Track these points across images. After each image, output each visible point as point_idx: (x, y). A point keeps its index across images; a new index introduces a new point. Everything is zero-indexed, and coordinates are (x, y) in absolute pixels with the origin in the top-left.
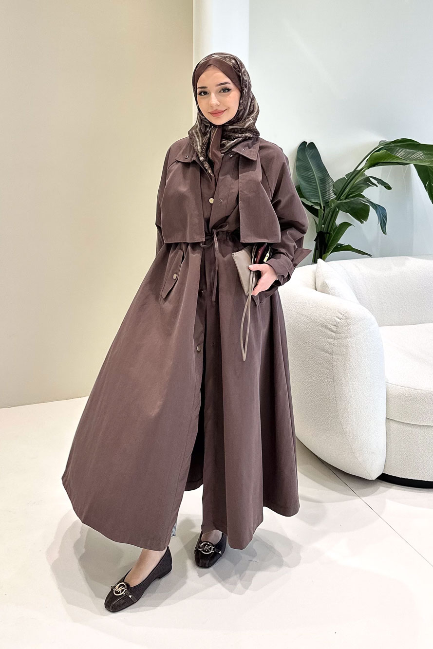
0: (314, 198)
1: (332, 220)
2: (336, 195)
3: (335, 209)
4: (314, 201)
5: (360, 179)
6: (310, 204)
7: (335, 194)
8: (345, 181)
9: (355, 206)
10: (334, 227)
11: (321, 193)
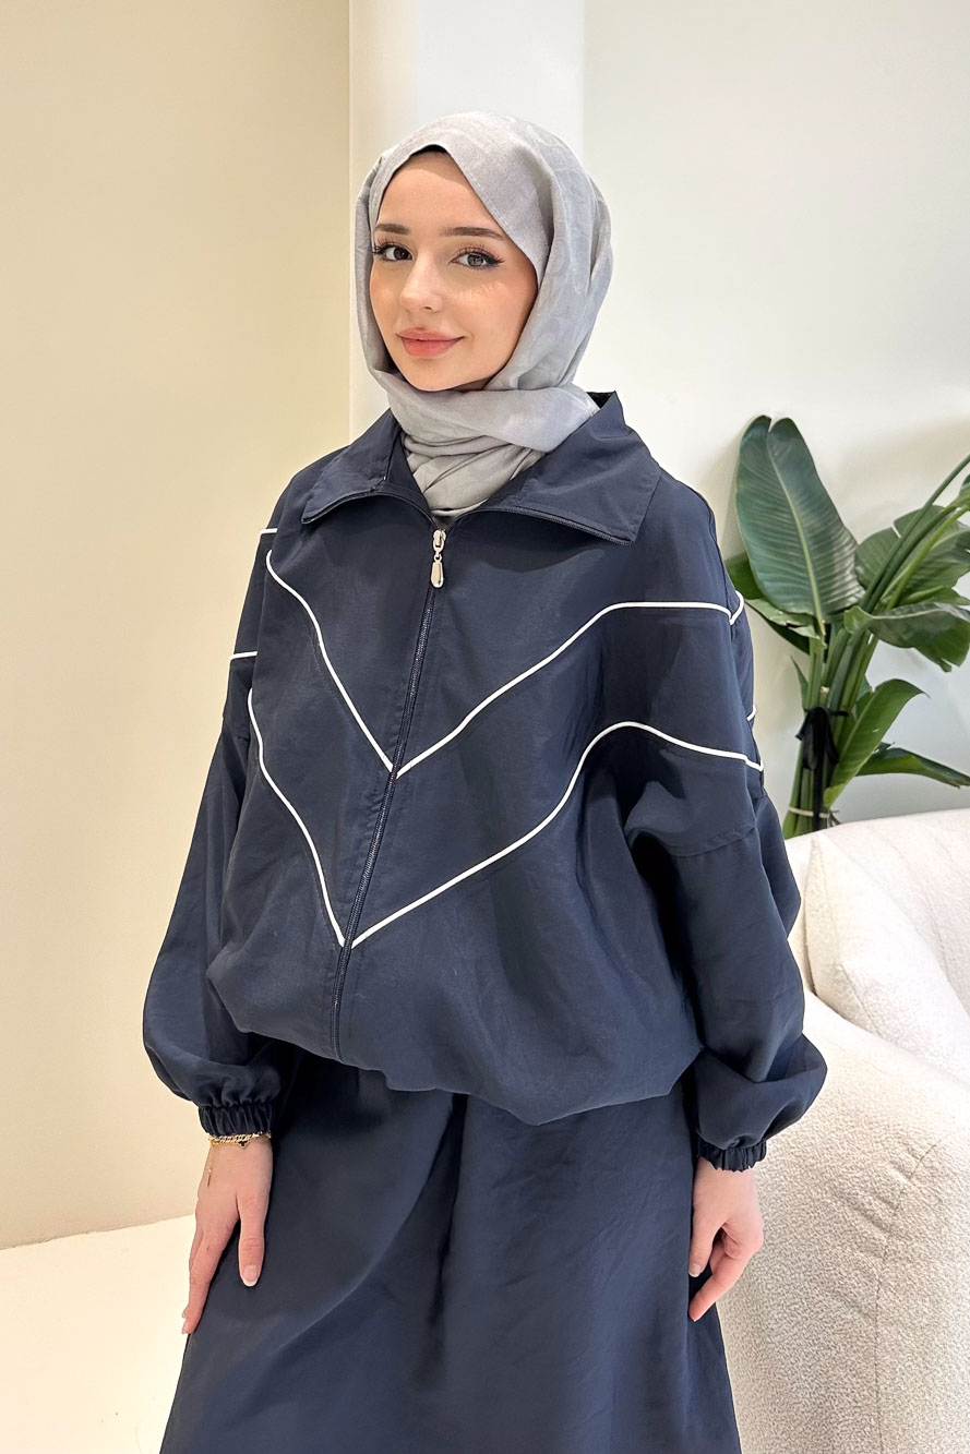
0: (795, 600)
1: (856, 670)
2: (865, 588)
3: (863, 637)
4: (794, 610)
5: (943, 538)
6: (783, 621)
7: (862, 584)
8: (896, 545)
9: (929, 627)
10: (861, 694)
11: (819, 582)
